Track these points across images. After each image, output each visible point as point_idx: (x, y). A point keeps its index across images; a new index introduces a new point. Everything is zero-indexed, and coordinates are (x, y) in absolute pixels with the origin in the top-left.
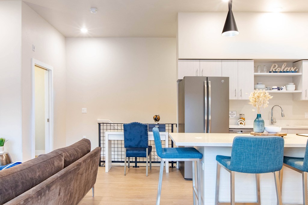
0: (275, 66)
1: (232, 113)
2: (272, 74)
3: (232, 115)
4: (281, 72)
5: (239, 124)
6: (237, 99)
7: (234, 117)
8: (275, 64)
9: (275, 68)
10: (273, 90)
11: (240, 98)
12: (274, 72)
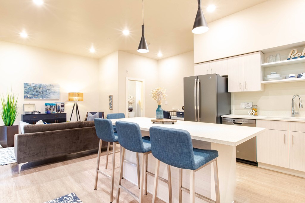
0: (293, 52)
1: (248, 104)
2: (291, 60)
3: (248, 106)
4: (301, 57)
5: (249, 114)
6: (242, 91)
7: (250, 108)
8: (294, 50)
9: (294, 54)
10: (289, 78)
11: (245, 90)
12: (293, 58)
